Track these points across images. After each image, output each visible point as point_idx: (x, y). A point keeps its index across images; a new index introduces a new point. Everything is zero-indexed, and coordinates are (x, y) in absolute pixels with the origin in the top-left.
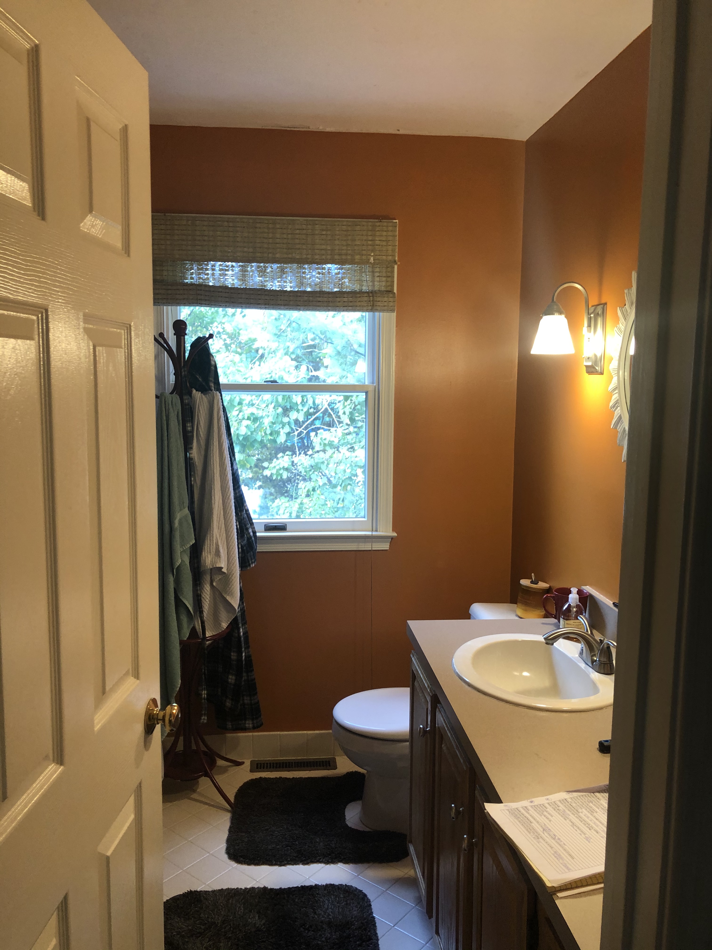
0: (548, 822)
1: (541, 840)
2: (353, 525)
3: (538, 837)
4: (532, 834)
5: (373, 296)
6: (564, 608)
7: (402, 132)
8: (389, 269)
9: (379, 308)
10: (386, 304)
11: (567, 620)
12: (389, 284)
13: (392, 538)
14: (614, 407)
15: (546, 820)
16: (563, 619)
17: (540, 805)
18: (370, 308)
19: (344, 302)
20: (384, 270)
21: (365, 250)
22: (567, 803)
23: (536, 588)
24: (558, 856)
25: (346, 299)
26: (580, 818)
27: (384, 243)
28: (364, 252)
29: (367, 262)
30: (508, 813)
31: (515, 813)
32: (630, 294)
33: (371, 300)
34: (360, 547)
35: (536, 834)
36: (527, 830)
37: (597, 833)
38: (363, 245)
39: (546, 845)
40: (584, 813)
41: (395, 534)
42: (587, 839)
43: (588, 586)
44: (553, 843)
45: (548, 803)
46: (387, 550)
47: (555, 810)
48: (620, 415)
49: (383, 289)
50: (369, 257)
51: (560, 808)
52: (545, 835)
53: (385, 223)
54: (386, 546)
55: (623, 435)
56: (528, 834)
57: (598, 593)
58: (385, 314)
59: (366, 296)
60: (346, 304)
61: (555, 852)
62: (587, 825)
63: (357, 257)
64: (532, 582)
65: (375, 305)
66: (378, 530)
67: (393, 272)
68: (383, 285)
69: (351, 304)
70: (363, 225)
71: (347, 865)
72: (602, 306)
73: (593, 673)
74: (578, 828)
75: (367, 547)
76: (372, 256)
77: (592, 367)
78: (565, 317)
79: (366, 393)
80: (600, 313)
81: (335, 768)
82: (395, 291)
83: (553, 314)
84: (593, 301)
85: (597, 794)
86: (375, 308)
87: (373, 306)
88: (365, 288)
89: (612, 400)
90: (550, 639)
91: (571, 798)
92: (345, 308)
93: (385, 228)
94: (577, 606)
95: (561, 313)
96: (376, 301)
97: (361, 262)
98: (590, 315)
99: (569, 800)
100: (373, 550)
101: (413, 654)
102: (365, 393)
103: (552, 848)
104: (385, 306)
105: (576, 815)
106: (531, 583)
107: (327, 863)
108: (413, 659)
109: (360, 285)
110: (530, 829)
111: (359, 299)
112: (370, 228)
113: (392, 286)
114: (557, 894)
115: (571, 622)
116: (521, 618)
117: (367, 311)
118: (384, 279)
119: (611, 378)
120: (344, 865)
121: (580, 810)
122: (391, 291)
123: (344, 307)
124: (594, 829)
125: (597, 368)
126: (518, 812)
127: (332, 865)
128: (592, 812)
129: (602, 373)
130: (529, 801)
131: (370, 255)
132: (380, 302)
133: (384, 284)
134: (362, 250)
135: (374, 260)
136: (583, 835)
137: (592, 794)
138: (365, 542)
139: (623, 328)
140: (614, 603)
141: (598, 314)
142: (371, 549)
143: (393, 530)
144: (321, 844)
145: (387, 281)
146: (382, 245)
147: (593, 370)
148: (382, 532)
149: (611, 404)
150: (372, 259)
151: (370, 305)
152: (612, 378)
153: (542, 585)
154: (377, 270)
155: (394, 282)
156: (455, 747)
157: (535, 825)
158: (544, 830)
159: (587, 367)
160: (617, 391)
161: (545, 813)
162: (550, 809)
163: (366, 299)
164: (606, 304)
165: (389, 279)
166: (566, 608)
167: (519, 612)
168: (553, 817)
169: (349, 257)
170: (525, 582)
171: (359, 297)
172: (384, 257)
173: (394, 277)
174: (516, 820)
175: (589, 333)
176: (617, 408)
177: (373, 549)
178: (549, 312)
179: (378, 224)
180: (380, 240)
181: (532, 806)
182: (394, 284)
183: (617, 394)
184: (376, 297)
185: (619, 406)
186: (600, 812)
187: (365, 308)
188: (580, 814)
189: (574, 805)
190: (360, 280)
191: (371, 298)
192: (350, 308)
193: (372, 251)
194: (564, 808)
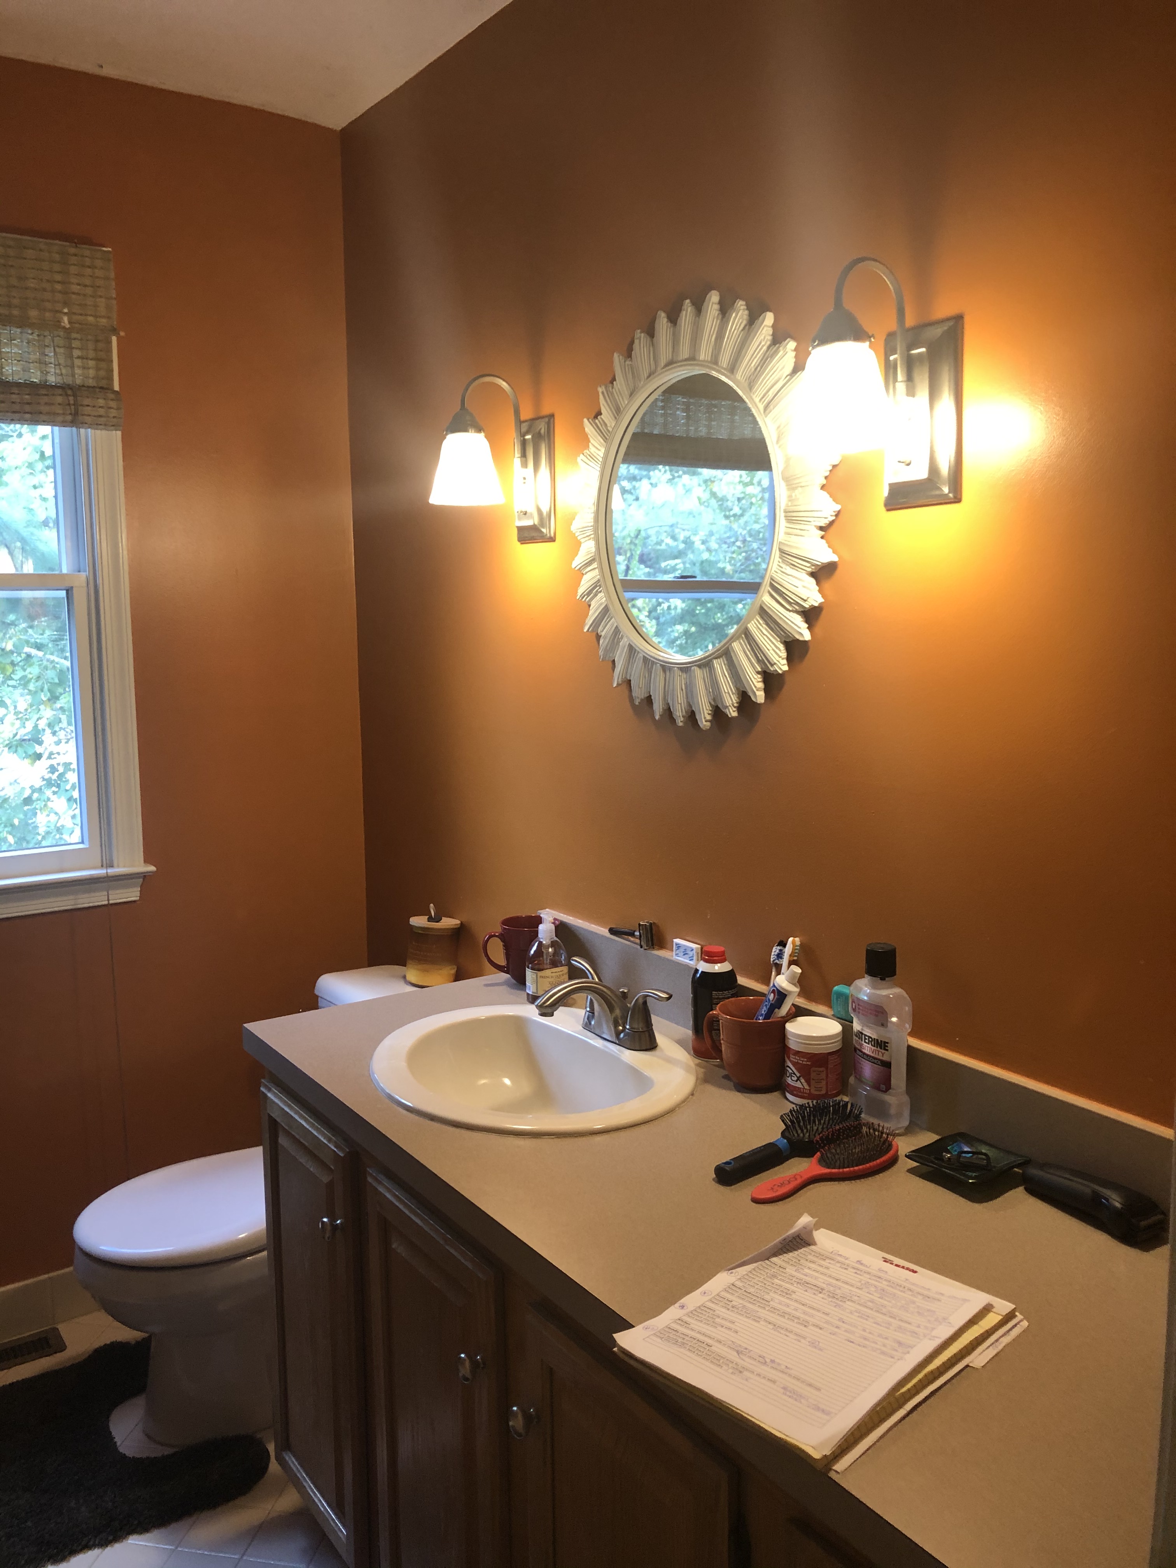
0: (733, 1334)
1: (746, 1373)
2: (62, 859)
3: (739, 1370)
4: (725, 1367)
5: (75, 396)
6: (532, 952)
7: (108, 71)
8: (101, 345)
9: (88, 419)
10: (102, 412)
11: (539, 970)
12: (102, 373)
13: (145, 876)
14: (589, 594)
15: (727, 1332)
16: (532, 969)
17: (699, 1307)
18: (69, 418)
19: (13, 402)
20: (91, 345)
21: (48, 301)
22: (740, 1291)
23: (445, 929)
24: (796, 1396)
25: (14, 397)
26: (774, 1310)
27: (89, 291)
28: (48, 305)
29: (57, 325)
30: (660, 1340)
31: (668, 1335)
32: (612, 393)
33: (72, 402)
34: (80, 901)
35: (731, 1365)
36: (712, 1362)
37: (821, 1329)
38: (44, 290)
39: (763, 1381)
40: (777, 1301)
41: (152, 868)
42: (813, 1344)
43: (547, 910)
44: (767, 1371)
45: (710, 1300)
46: (135, 901)
47: (728, 1309)
48: (606, 606)
49: (91, 382)
50: (58, 315)
51: (734, 1303)
52: (747, 1362)
53: (86, 251)
54: (132, 894)
55: (614, 639)
56: (718, 1369)
57: (571, 918)
58: (98, 432)
59: (60, 395)
60: (17, 407)
61: (785, 1388)
62: (796, 1321)
63: (33, 313)
64: (430, 919)
65: (79, 412)
66: (115, 864)
67: (110, 351)
68: (91, 376)
69: (27, 408)
70: (41, 250)
71: (147, 1536)
72: (547, 420)
73: (622, 1052)
74: (787, 1330)
75: (98, 899)
76: (65, 313)
77: (534, 528)
78: (486, 437)
79: (67, 591)
80: (542, 431)
81: (62, 1347)
82: (116, 387)
83: (466, 430)
84: (526, 413)
85: (774, 1259)
86: (80, 418)
87: (76, 414)
88: (52, 379)
89: (582, 583)
90: (546, 1006)
91: (740, 1279)
92: (17, 416)
93: (88, 261)
94: (553, 944)
95: (479, 430)
96: (82, 405)
97: (41, 326)
98: (524, 436)
99: (739, 1284)
100: (112, 904)
101: (266, 1087)
102: (64, 592)
103: (774, 1382)
104: (100, 416)
105: (767, 1309)
106: (428, 921)
107: (104, 1543)
108: (269, 1095)
109: (42, 372)
110: (717, 1360)
111: (45, 399)
112: (57, 257)
113: (110, 378)
114: (834, 1468)
115: (547, 972)
116: (422, 987)
117: (63, 424)
118: (91, 363)
119: (576, 545)
120: (143, 1537)
121: (767, 1297)
122: (106, 388)
123: (14, 412)
124: (811, 1323)
125: (544, 530)
126: (674, 1333)
127: (117, 1546)
128: (787, 1294)
129: (552, 539)
130: (677, 1305)
131: (61, 312)
132: (89, 408)
133: (92, 373)
134: (43, 301)
135: (70, 322)
136: (802, 1340)
137: (767, 1261)
138: (89, 891)
139: (601, 453)
140: (612, 931)
141: (539, 433)
142: (106, 903)
143: (147, 861)
144: (83, 1509)
145: (98, 369)
146: (84, 295)
147: (534, 534)
148: (124, 867)
149: (581, 591)
150: (66, 319)
151: (69, 412)
152: (578, 544)
153: (448, 923)
154: (75, 344)
155: (112, 371)
156: (442, 1242)
157: (717, 1348)
158: (738, 1352)
159: (520, 529)
160: (595, 565)
161: (718, 1320)
162: (720, 1310)
163: (59, 399)
164: (552, 416)
165: (103, 365)
166: (535, 952)
167: (413, 974)
168: (736, 1324)
169: (16, 312)
170: (418, 921)
171: (45, 395)
172: (91, 319)
173: (112, 361)
174: (682, 1350)
175: (525, 470)
176: (596, 595)
177: (111, 902)
178: (459, 425)
179: (72, 250)
180: (79, 284)
181: (687, 1315)
182: (113, 375)
183: (597, 570)
184: (81, 397)
185: (601, 592)
186: (799, 1290)
187: (60, 418)
188: (771, 1303)
189: (752, 1290)
190: (42, 363)
191: (71, 398)
192: (28, 416)
193: (65, 304)
194: (741, 1301)
